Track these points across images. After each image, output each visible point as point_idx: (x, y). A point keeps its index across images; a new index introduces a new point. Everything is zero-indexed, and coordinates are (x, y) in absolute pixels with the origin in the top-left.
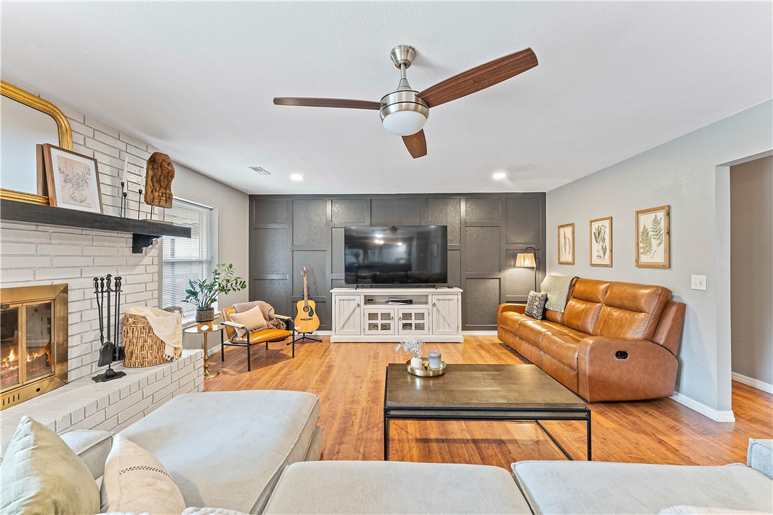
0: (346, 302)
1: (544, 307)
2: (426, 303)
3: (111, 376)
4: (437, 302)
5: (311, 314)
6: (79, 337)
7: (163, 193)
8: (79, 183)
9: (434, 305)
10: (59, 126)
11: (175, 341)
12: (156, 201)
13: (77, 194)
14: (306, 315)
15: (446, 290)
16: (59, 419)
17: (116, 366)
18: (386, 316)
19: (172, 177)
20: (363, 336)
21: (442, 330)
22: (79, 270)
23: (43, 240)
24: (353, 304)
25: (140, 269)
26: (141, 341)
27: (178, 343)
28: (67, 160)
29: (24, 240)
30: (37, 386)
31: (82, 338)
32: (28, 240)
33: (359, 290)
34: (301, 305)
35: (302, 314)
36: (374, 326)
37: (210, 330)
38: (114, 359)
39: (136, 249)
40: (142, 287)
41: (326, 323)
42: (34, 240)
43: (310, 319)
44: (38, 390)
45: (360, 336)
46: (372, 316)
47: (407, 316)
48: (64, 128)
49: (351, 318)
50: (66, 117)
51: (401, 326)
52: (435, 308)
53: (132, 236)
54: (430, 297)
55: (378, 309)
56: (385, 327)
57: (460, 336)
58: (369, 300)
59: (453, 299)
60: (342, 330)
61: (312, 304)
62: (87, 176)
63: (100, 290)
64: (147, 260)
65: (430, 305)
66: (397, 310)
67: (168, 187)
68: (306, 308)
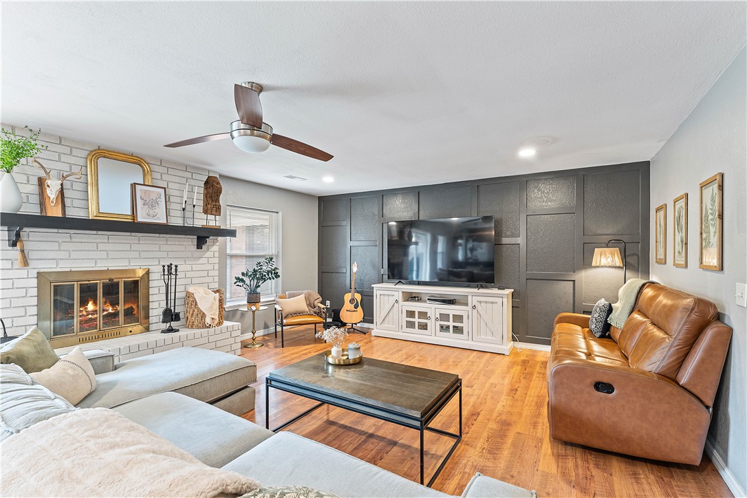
0: (386, 297)
1: (606, 321)
2: (467, 304)
3: (171, 330)
4: (478, 305)
5: (356, 307)
6: (158, 303)
7: (214, 205)
8: (152, 204)
9: (474, 307)
10: (144, 170)
11: (212, 313)
12: (209, 212)
13: (151, 212)
14: (352, 307)
15: (495, 291)
16: (122, 348)
17: (174, 324)
18: (423, 315)
19: (220, 192)
20: (400, 333)
21: (484, 337)
22: (157, 260)
23: (135, 242)
24: (392, 300)
25: (203, 261)
26: (192, 310)
27: (213, 315)
28: (145, 191)
29: (124, 241)
30: (130, 329)
31: (159, 304)
32: (126, 242)
33: (399, 286)
34: (348, 297)
35: (348, 305)
36: (410, 325)
37: (257, 309)
38: (172, 321)
39: (199, 246)
40: (205, 274)
41: (368, 317)
42: (129, 242)
43: (354, 311)
44: (131, 332)
45: (398, 333)
46: (411, 314)
47: (444, 317)
48: (146, 171)
49: (391, 314)
50: (148, 164)
51: (438, 328)
52: (476, 311)
53: (196, 237)
54: (470, 298)
55: (416, 307)
56: (424, 327)
57: (507, 346)
58: (412, 297)
59: (496, 303)
60: (382, 325)
61: (358, 297)
62: (159, 199)
63: (166, 273)
64: (209, 254)
65: (469, 308)
66: (434, 309)
67: (217, 200)
68: (352, 301)
